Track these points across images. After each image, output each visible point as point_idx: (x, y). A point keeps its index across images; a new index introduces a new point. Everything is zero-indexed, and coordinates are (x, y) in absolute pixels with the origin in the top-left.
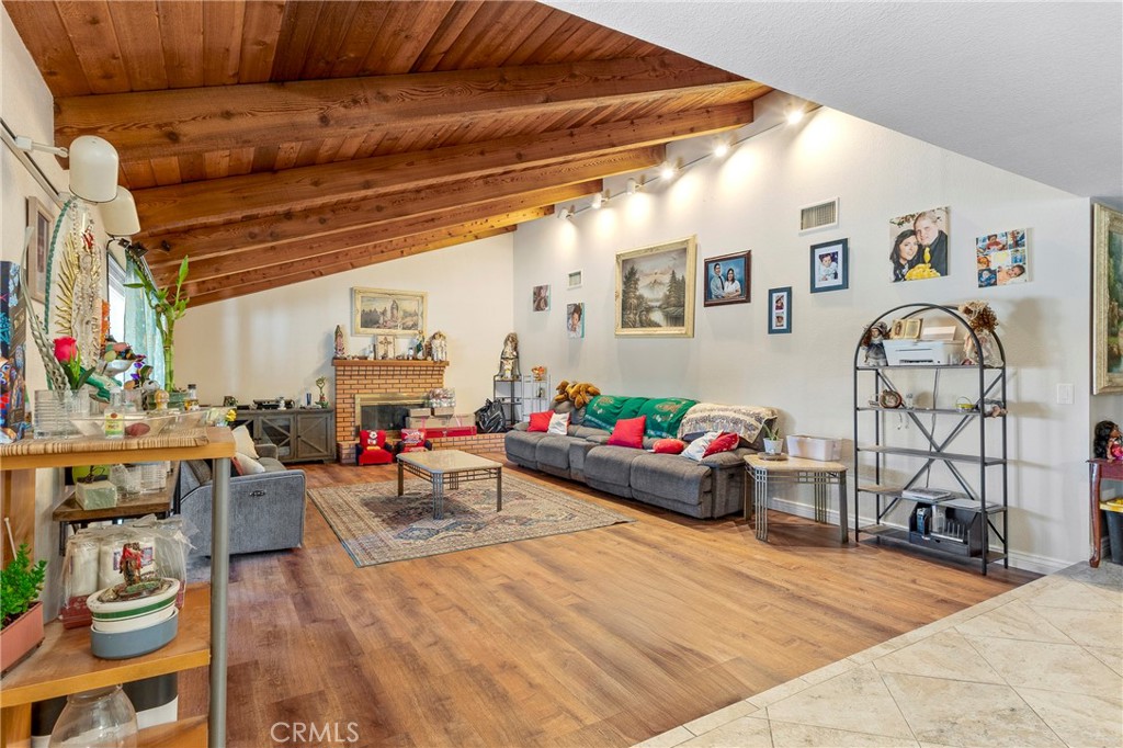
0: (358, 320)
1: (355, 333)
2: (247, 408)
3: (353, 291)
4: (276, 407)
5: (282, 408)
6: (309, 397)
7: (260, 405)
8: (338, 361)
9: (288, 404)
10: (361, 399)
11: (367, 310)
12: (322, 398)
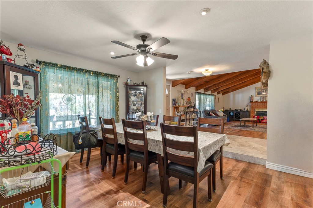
0: (257, 93)
1: (256, 96)
2: (233, 110)
3: (255, 88)
4: (238, 110)
5: (239, 110)
6: (245, 109)
7: (235, 110)
8: (251, 102)
9: (240, 110)
10: (256, 110)
11: (259, 91)
12: (247, 109)
